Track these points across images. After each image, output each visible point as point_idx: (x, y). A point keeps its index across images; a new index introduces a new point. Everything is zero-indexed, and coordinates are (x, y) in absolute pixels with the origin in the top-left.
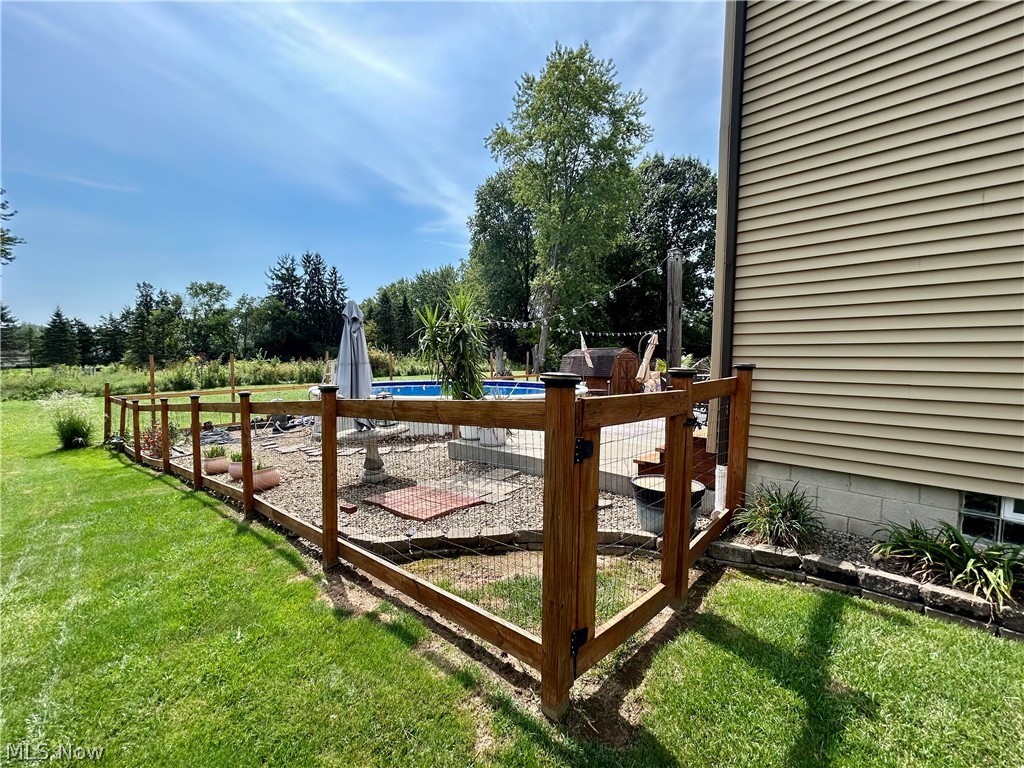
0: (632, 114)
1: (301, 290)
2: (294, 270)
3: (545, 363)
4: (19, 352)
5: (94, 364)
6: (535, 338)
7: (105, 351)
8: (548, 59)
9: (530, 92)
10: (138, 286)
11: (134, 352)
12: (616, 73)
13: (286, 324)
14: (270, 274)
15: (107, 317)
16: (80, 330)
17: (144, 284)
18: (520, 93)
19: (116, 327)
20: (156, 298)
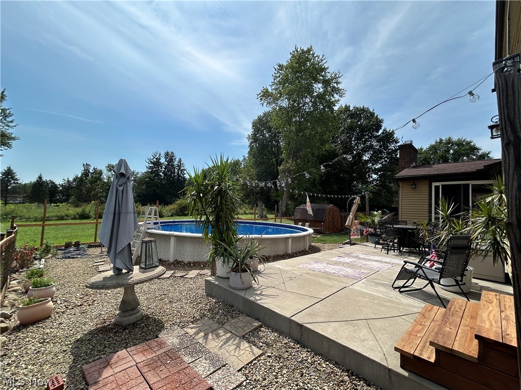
0: (334, 83)
1: (163, 169)
2: (160, 159)
3: (286, 211)
4: (17, 195)
5: (56, 203)
6: (281, 197)
7: (63, 197)
8: (291, 54)
9: (281, 72)
10: (84, 165)
11: (75, 197)
12: (327, 61)
13: (153, 186)
14: (148, 161)
15: (66, 180)
16: (52, 186)
17: (86, 164)
18: (276, 72)
19: (70, 185)
20: (91, 171)
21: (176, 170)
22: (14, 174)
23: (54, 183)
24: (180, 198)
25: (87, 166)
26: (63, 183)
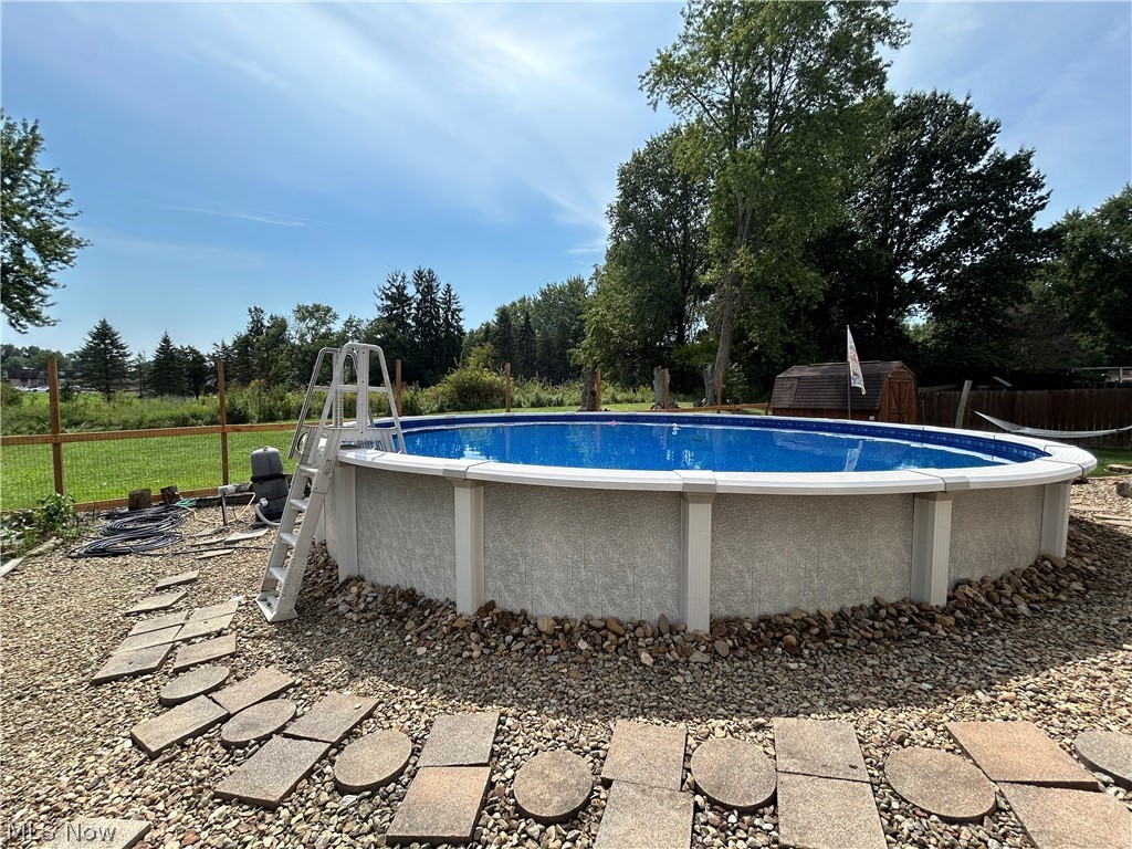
1: (413, 311)
2: (405, 288)
10: (250, 311)
14: (379, 294)
15: (220, 344)
16: (195, 358)
17: (255, 308)
19: (228, 355)
20: (266, 324)
21: (441, 311)
22: (116, 334)
23: (197, 353)
24: (456, 368)
25: (257, 312)
26: (214, 352)
